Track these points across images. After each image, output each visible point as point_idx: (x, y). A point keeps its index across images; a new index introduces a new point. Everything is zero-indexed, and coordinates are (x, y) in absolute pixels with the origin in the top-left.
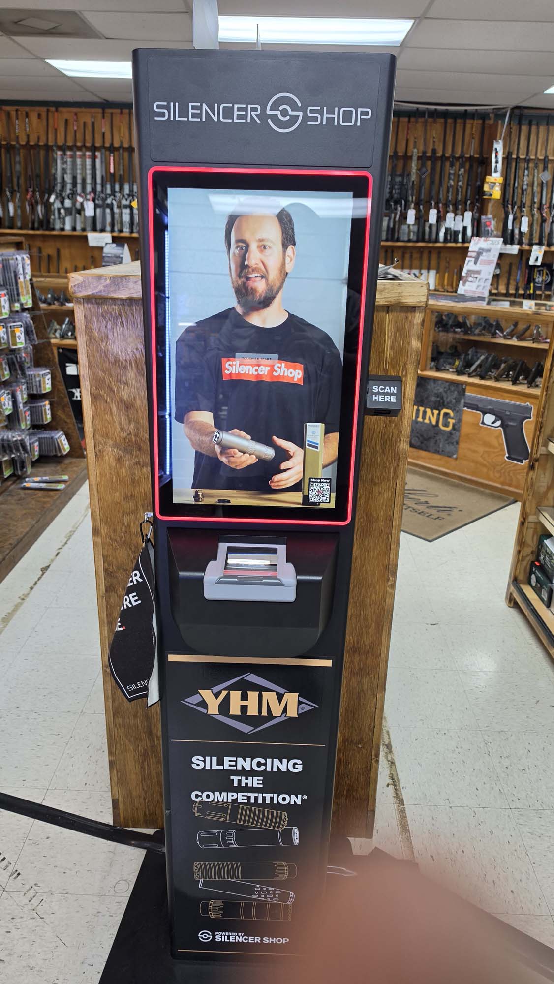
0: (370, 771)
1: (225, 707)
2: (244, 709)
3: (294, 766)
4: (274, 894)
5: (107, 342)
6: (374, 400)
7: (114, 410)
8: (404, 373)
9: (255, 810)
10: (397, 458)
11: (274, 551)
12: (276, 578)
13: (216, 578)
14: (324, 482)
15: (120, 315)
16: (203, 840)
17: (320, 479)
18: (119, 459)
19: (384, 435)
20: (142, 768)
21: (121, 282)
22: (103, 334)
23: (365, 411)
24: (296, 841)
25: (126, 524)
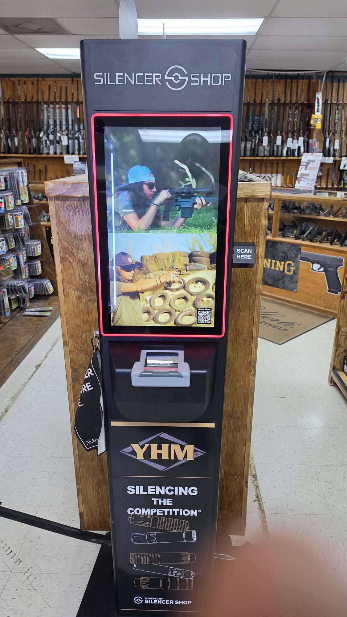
0: (242, 493)
1: (147, 454)
2: (160, 455)
3: (193, 491)
4: (181, 573)
5: (69, 224)
6: (237, 258)
7: (75, 267)
8: (257, 240)
9: (168, 519)
10: (255, 294)
11: (177, 354)
12: (177, 372)
13: (139, 373)
14: (207, 310)
15: (78, 207)
16: (136, 539)
17: (204, 308)
18: (79, 297)
19: (246, 279)
20: (98, 492)
21: (78, 186)
22: (67, 219)
23: (232, 265)
24: (195, 539)
25: (84, 339)
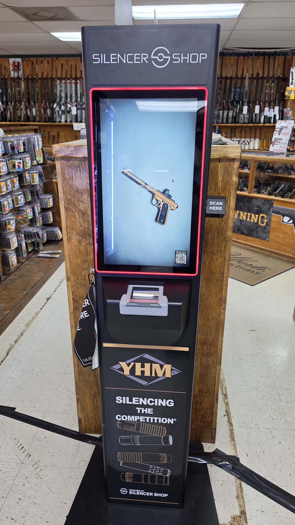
0: (213, 408)
1: (133, 371)
2: (143, 372)
3: (170, 403)
4: (160, 470)
5: (72, 180)
6: (210, 209)
7: (77, 215)
8: (229, 195)
9: (149, 425)
10: (226, 240)
11: (157, 289)
12: (157, 304)
13: (126, 303)
14: (183, 253)
15: (79, 166)
16: (123, 441)
17: (181, 251)
18: (79, 241)
19: (219, 228)
20: (94, 402)
21: (79, 149)
22: (70, 176)
23: (206, 215)
24: (171, 443)
25: (83, 275)
